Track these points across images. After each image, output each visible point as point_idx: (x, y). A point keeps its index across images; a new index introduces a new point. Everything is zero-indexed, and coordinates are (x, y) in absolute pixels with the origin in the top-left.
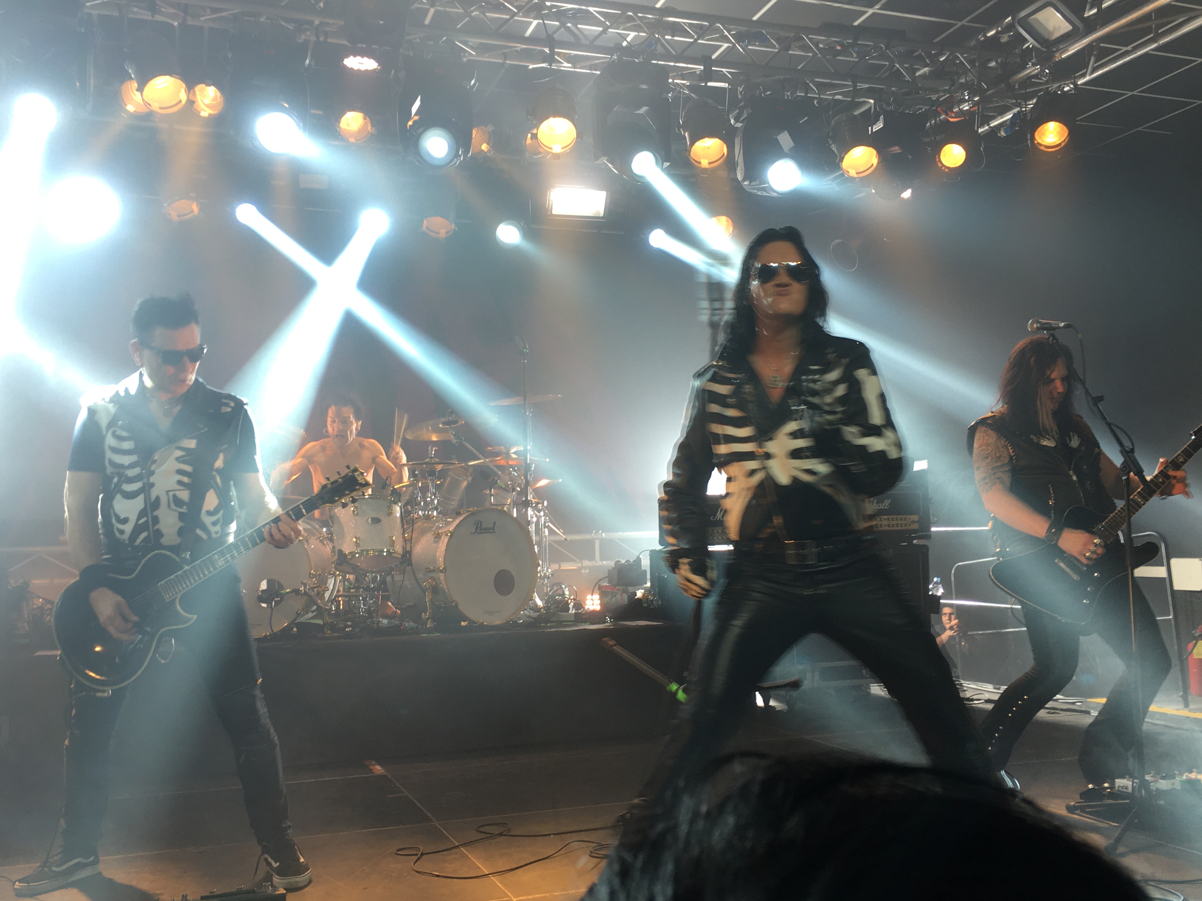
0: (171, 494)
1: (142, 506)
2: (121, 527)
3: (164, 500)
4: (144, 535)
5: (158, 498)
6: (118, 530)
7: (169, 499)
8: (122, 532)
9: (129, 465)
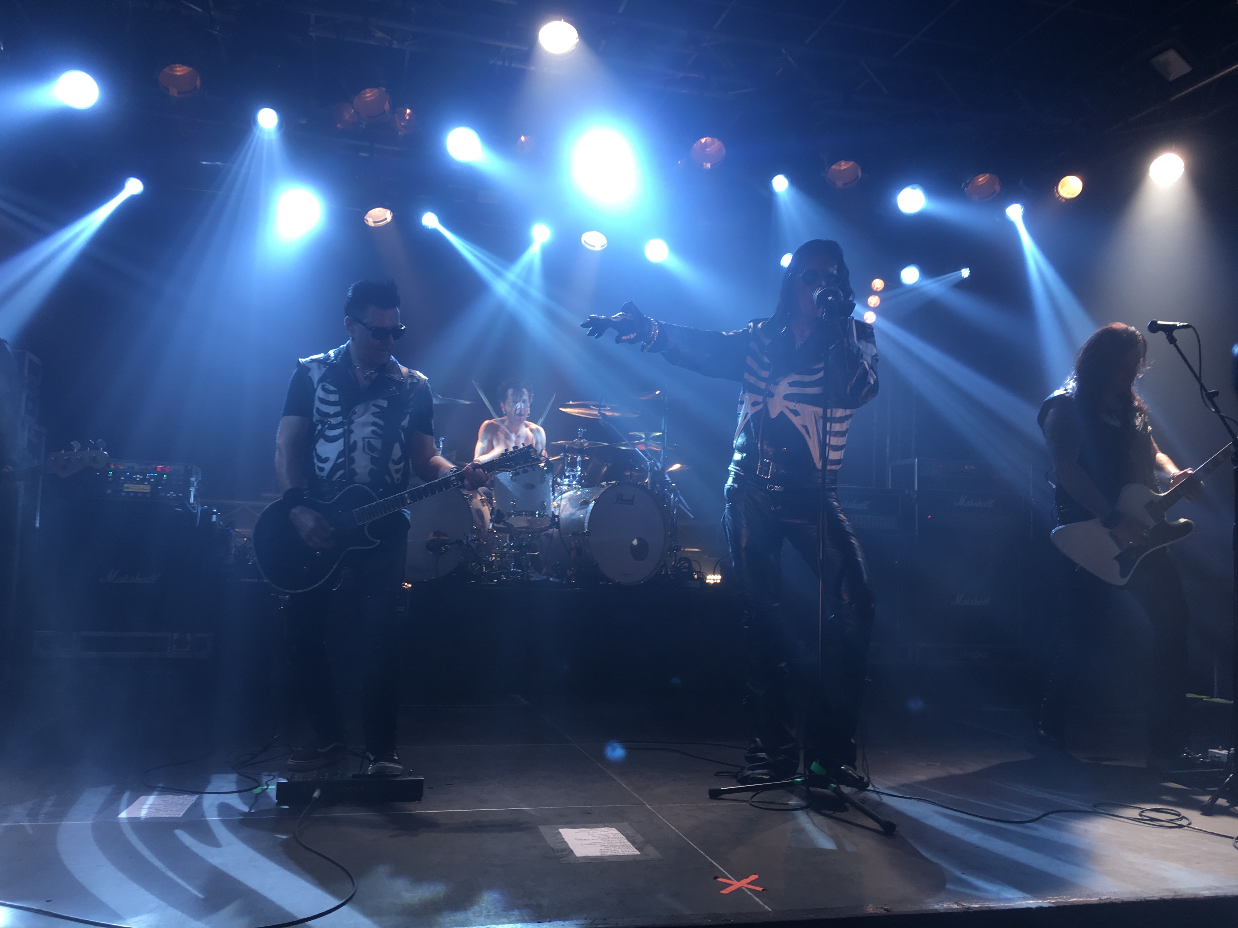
0: (366, 440)
1: (342, 448)
2: (321, 465)
3: (360, 444)
4: (341, 472)
5: (355, 442)
6: (318, 467)
7: (364, 445)
8: (322, 470)
9: (334, 414)
